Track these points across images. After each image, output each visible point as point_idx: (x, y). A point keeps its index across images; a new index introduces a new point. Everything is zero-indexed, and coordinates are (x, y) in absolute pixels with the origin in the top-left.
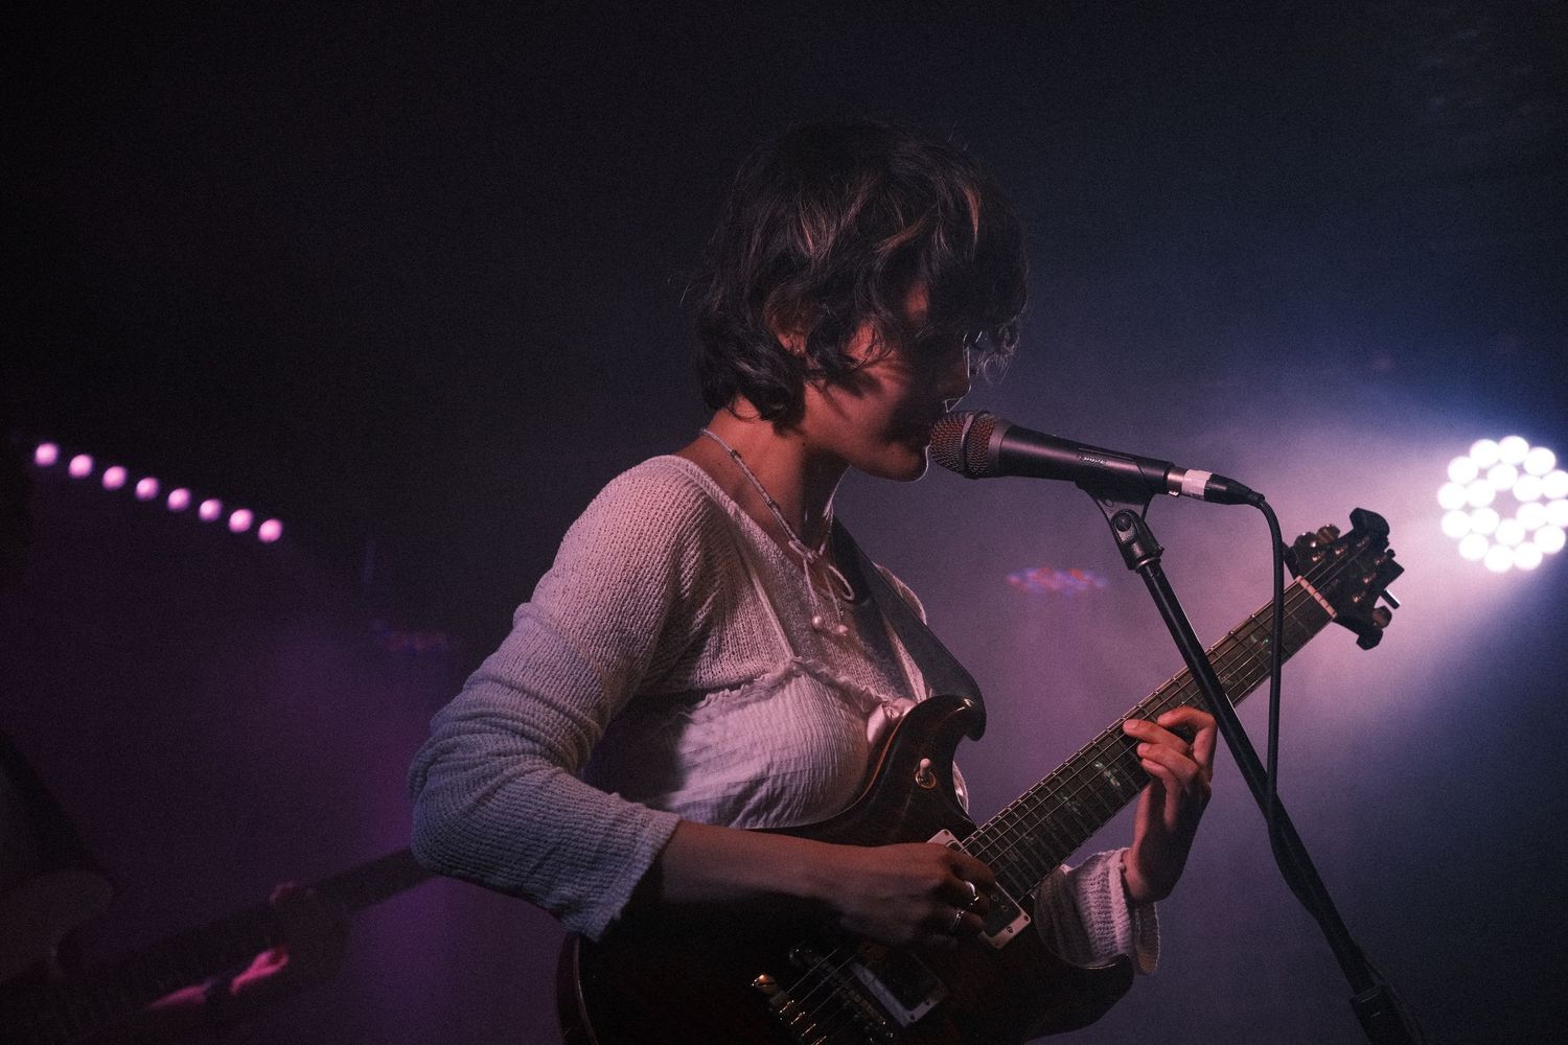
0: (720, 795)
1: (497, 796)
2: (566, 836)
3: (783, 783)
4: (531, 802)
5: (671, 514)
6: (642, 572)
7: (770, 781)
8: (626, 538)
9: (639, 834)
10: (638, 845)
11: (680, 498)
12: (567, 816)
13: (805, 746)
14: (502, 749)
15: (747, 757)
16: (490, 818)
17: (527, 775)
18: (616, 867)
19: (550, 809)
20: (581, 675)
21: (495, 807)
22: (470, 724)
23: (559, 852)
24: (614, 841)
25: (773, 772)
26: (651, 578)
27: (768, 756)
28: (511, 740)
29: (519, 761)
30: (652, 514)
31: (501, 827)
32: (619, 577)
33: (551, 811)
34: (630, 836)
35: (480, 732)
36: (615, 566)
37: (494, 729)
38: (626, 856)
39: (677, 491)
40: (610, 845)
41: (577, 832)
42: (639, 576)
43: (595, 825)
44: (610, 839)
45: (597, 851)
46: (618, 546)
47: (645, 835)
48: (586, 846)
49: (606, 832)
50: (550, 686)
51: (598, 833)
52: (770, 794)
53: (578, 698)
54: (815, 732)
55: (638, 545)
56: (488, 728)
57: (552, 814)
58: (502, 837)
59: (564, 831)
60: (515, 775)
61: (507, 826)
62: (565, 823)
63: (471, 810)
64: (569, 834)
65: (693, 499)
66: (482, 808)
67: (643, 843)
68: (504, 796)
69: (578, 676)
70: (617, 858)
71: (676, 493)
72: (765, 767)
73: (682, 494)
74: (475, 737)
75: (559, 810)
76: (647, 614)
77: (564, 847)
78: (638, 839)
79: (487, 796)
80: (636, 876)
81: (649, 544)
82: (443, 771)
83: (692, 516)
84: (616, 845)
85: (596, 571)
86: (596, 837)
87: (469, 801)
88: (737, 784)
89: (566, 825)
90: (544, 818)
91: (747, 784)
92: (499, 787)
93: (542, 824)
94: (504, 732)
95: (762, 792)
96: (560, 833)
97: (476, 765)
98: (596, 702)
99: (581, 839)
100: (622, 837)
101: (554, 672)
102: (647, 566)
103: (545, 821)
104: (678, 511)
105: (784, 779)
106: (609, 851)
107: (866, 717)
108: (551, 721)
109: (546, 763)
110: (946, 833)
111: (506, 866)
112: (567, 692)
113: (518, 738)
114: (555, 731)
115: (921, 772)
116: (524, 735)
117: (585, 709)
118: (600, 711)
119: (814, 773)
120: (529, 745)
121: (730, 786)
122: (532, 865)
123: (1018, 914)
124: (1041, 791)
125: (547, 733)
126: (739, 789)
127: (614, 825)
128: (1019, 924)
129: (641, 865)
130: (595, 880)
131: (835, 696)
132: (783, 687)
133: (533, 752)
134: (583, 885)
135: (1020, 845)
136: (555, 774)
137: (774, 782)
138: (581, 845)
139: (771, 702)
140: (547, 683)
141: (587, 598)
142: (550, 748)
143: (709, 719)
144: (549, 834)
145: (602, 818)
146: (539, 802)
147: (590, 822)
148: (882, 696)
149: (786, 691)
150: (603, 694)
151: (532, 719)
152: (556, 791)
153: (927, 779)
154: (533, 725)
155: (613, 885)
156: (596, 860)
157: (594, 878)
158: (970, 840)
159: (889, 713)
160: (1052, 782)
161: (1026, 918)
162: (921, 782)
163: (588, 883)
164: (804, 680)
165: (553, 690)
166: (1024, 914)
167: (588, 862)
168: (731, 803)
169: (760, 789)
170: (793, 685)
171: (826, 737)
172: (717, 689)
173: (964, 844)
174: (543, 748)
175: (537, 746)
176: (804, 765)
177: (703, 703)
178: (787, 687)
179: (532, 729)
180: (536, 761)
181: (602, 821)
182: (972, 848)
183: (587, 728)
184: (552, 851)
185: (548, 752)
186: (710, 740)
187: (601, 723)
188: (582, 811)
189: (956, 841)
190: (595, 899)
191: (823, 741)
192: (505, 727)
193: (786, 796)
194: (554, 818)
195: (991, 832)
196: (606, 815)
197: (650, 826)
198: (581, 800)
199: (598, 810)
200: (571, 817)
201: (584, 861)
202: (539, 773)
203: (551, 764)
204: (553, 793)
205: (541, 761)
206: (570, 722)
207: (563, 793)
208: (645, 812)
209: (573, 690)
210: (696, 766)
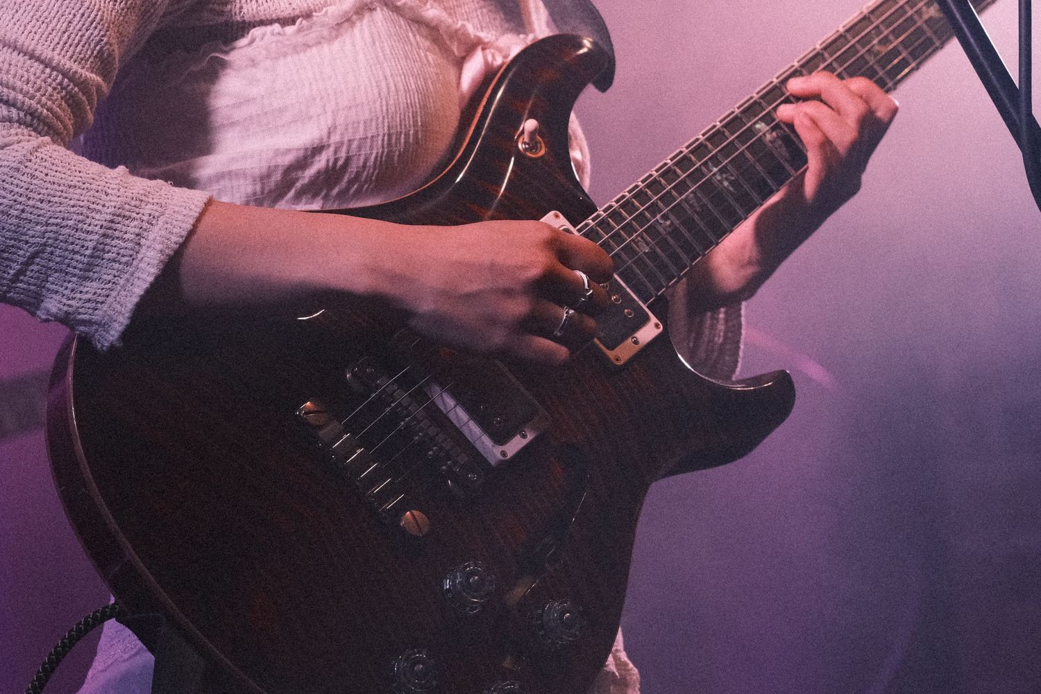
0: (264, 164)
2: (51, 235)
3: (348, 151)
7: (332, 149)
9: (145, 234)
10: (143, 250)
12: (53, 209)
13: (378, 104)
15: (302, 118)
18: (115, 276)
20: (75, 15)
23: (45, 255)
24: (113, 243)
25: (335, 138)
27: (329, 115)
33: (31, 202)
34: (133, 236)
38: (127, 264)
40: (107, 248)
41: (67, 231)
43: (88, 221)
44: (108, 241)
45: (91, 256)
47: (152, 235)
48: (77, 248)
49: (102, 231)
50: (33, 31)
51: (92, 231)
52: (331, 164)
53: (70, 46)
54: (392, 85)
59: (50, 228)
62: (50, 218)
64: (56, 232)
67: (149, 246)
69: (71, 16)
70: (117, 266)
72: (325, 132)
77: (49, 249)
78: (143, 241)
80: (139, 288)
84: (115, 250)
86: (90, 237)
88: (288, 151)
89: (52, 221)
90: (23, 211)
91: (301, 153)
95: (320, 163)
96: (45, 231)
98: (98, 48)
99: (71, 239)
100: (125, 240)
101: (39, 13)
103: (24, 215)
105: (349, 146)
106: (106, 256)
107: (460, 63)
108: (32, 78)
109: (25, 131)
110: (557, 216)
112: (57, 40)
114: (39, 90)
115: (526, 137)
117: (80, 61)
118: (103, 62)
119: (389, 140)
121: (278, 153)
122: (12, 272)
123: (646, 319)
124: (683, 162)
125: (26, 94)
126: (288, 160)
127: (112, 221)
128: (648, 333)
129: (144, 276)
131: (422, 35)
132: (353, 24)
133: (10, 120)
134: (74, 298)
135: (652, 231)
136: (36, 149)
137: (336, 152)
138: (71, 247)
139: (336, 45)
140: (29, 27)
142: (32, 113)
143: (253, 63)
144: (31, 233)
145: (99, 211)
146: (17, 190)
147: (81, 217)
148: (482, 35)
149: (356, 30)
150: (105, 39)
152: (37, 173)
153: (533, 146)
155: (110, 300)
156: (89, 267)
157: (87, 289)
158: (587, 225)
159: (490, 58)
160: (699, 149)
161: (657, 326)
162: (526, 150)
163: (79, 296)
164: (380, 15)
165: (37, 37)
166: (654, 320)
167: (81, 270)
168: (277, 176)
169: (317, 158)
170: (365, 21)
171: (407, 91)
172: (261, 24)
173: (579, 231)
174: (22, 114)
175: (14, 110)
176: (377, 128)
177: (243, 42)
178: (358, 24)
180: (13, 131)
181: (97, 216)
182: (591, 234)
183: (83, 85)
184: (35, 255)
185: (29, 118)
187: (104, 76)
188: (72, 202)
189: (568, 225)
191: (402, 99)
193: (353, 168)
194: (35, 212)
195: (615, 215)
196: (104, 206)
197: (162, 219)
198: (70, 187)
199: (92, 199)
200: (58, 209)
201: (75, 268)
202: (15, 146)
203: (33, 133)
204: (33, 176)
205: (19, 130)
206: (60, 77)
207: (47, 175)
208: (156, 201)
209: (66, 35)
210: (233, 124)
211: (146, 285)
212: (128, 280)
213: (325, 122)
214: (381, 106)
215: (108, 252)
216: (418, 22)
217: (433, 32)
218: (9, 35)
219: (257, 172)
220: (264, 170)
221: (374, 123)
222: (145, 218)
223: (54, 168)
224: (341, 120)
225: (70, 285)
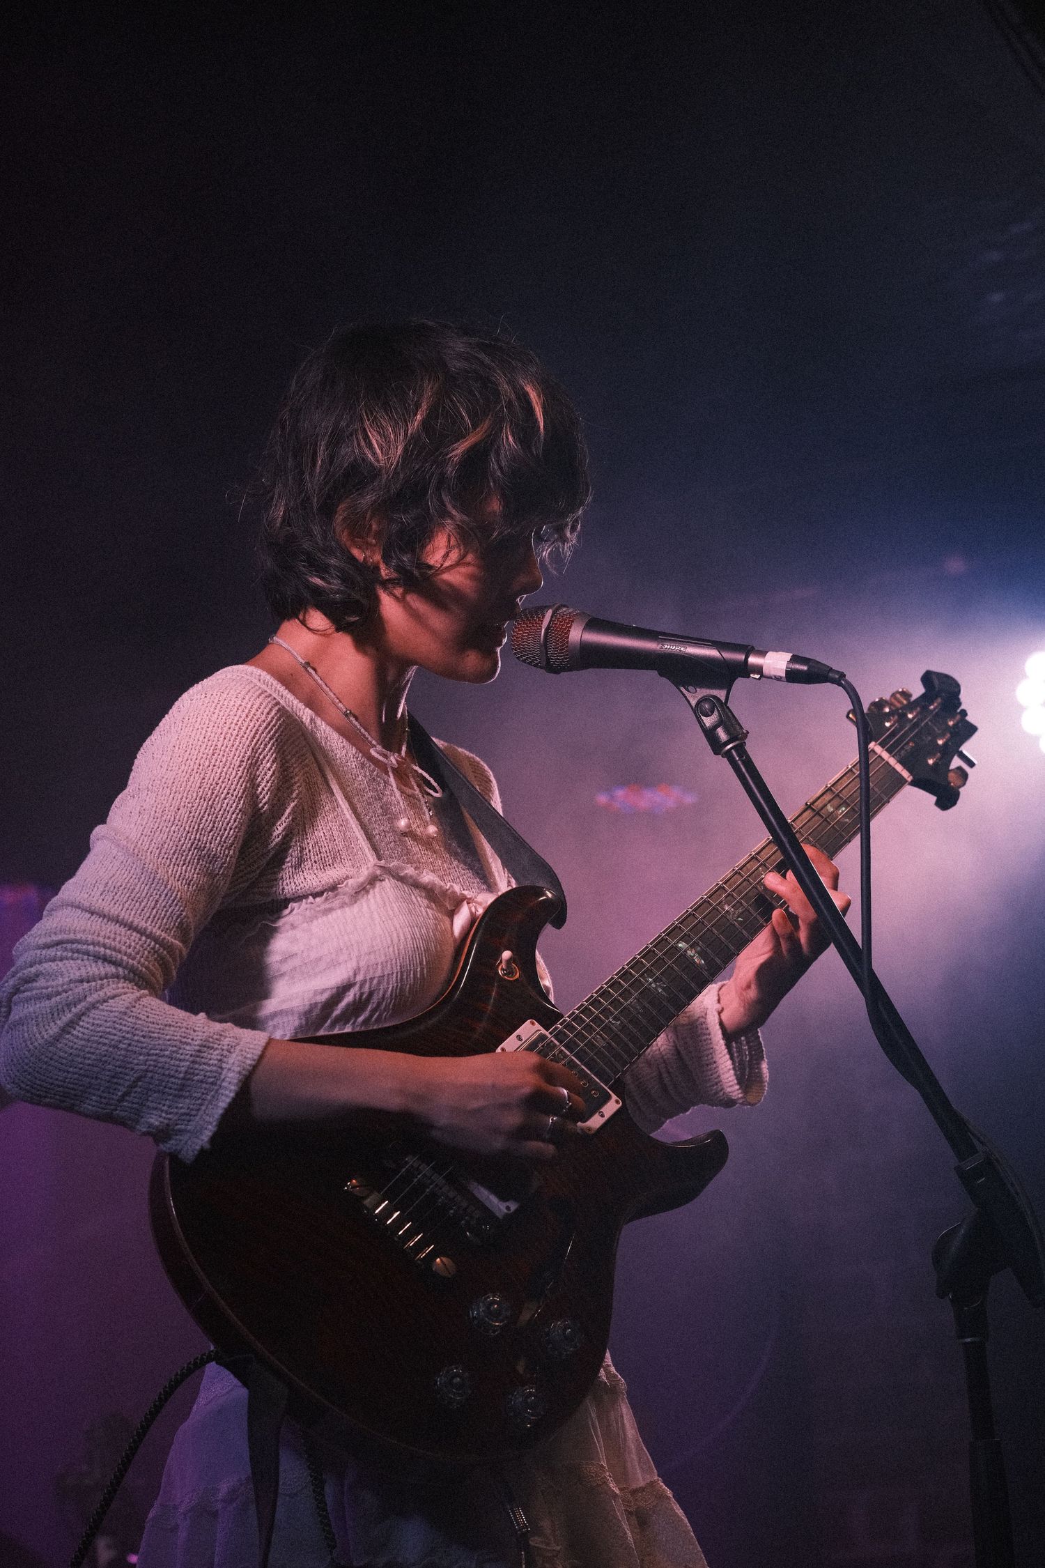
0: (307, 1003)
1: (81, 1023)
2: (152, 1063)
3: (370, 987)
4: (115, 1028)
5: (244, 728)
6: (218, 788)
7: (357, 987)
8: (201, 754)
9: (225, 1059)
10: (225, 1072)
11: (253, 710)
12: (152, 1043)
13: (391, 949)
14: (84, 975)
15: (334, 964)
16: (75, 1046)
17: (110, 1001)
18: (203, 1094)
19: (134, 1035)
20: (160, 895)
21: (80, 1035)
22: (51, 952)
23: (146, 1080)
24: (201, 1067)
25: (359, 978)
26: (228, 793)
27: (354, 960)
28: (94, 965)
29: (102, 987)
30: (226, 729)
31: (88, 1055)
32: (195, 795)
33: (136, 1038)
34: (216, 1062)
35: (61, 960)
36: (190, 783)
37: (76, 955)
38: (212, 1083)
39: (250, 703)
40: (196, 1072)
41: (164, 1059)
42: (216, 792)
43: (181, 1051)
44: (197, 1066)
45: (184, 1079)
46: (192, 763)
47: (231, 1061)
48: (172, 1073)
49: (192, 1059)
50: (130, 908)
51: (184, 1060)
52: (357, 999)
53: (158, 919)
54: (401, 934)
55: (213, 761)
56: (70, 954)
57: (138, 1041)
58: (89, 1065)
59: (150, 1058)
60: (98, 1002)
61: (93, 1053)
62: (151, 1049)
63: (57, 1039)
64: (155, 1061)
65: (266, 711)
66: (67, 1036)
67: (229, 1069)
68: (88, 1023)
69: (158, 896)
70: (204, 1085)
71: (249, 706)
72: (351, 974)
73: (255, 707)
74: (57, 965)
75: (144, 1037)
76: (225, 830)
77: (150, 1075)
78: (224, 1065)
79: (72, 1024)
80: (223, 1102)
81: (224, 759)
82: (28, 1000)
83: (266, 728)
84: (202, 1073)
85: (171, 790)
86: (182, 1064)
87: (54, 1029)
88: (324, 991)
89: (152, 1052)
90: (130, 1045)
91: (334, 991)
92: (83, 1014)
93: (128, 1051)
94: (86, 957)
95: (349, 997)
96: (147, 1060)
97: (58, 993)
98: (178, 921)
99: (167, 1066)
100: (209, 1065)
101: (133, 895)
102: (223, 782)
103: (130, 1048)
104: (252, 724)
105: (371, 983)
106: (196, 1078)
108: (133, 944)
109: (130, 986)
110: (533, 1024)
111: (94, 1095)
112: (148, 915)
113: (100, 963)
114: (138, 953)
115: (504, 965)
116: (105, 959)
117: (166, 930)
118: (183, 931)
119: (402, 976)
120: (111, 969)
121: (316, 993)
122: (120, 1094)
123: (609, 1097)
124: (625, 975)
125: (129, 956)
126: (326, 995)
127: (199, 1051)
128: (611, 1107)
129: (227, 1092)
130: (181, 1108)
131: (421, 896)
132: (368, 892)
133: (117, 977)
134: (171, 1113)
135: (607, 1029)
136: (139, 999)
137: (361, 987)
138: (167, 1072)
139: (356, 908)
140: (126, 905)
141: (164, 818)
142: (133, 970)
143: (293, 927)
144: (136, 1061)
145: (188, 1044)
146: (124, 1028)
147: (175, 1049)
148: (465, 892)
149: (370, 896)
150: (184, 914)
151: (113, 944)
152: (141, 1016)
153: (510, 972)
154: (114, 949)
155: (201, 1113)
156: (182, 1087)
157: (181, 1105)
158: (556, 1028)
159: (473, 910)
160: (636, 964)
161: (617, 1102)
162: (505, 975)
163: (175, 1110)
164: (388, 884)
165: (133, 913)
166: (614, 1097)
167: (175, 1089)
169: (347, 994)
170: (377, 890)
171: (413, 938)
172: (299, 898)
173: (550, 1033)
174: (126, 972)
175: (120, 970)
177: (286, 912)
178: (371, 891)
179: (114, 953)
180: (120, 985)
181: (188, 1048)
182: (559, 1036)
183: (170, 948)
184: (139, 1079)
185: (132, 975)
186: (295, 949)
187: (184, 942)
188: (168, 1037)
189: (543, 1031)
190: (183, 1127)
191: (410, 945)
192: (87, 953)
193: (375, 1000)
194: (139, 1045)
195: (577, 1019)
196: (192, 1039)
197: (238, 1048)
198: (166, 1025)
199: (183, 1035)
200: (156, 1043)
201: (171, 1088)
202: (123, 997)
203: (135, 987)
204: (137, 1018)
205: (125, 985)
206: (153, 943)
207: (148, 1017)
208: (231, 1035)
209: (155, 911)
210: (282, 975)
211: (228, 1100)
212: (213, 1097)
213: (352, 965)
214: (394, 951)
215: (197, 1075)
216: (416, 885)
217: (430, 893)
218: (112, 911)
219: (301, 1009)
220: (307, 1008)
221: (389, 963)
222: (225, 1048)
223: (154, 1012)
224: (362, 964)
225: (167, 1103)
